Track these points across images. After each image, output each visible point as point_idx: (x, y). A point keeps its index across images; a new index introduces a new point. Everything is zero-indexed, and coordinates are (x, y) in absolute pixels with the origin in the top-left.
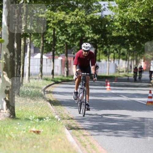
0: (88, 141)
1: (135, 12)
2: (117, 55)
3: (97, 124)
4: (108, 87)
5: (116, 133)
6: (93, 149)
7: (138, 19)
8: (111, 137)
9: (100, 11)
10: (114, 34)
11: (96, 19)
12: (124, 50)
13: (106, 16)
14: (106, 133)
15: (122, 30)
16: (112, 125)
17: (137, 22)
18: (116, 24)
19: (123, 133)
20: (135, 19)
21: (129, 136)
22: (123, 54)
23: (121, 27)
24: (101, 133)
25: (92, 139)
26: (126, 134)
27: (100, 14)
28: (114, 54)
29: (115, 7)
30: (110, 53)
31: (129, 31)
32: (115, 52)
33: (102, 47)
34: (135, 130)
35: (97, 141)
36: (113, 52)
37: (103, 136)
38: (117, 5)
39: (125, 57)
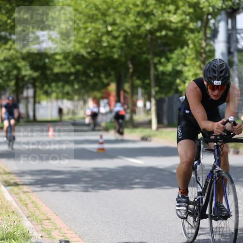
0: (30, 199)
1: (80, 42)
2: (60, 95)
3: (39, 178)
5: (63, 187)
6: (35, 209)
7: (83, 52)
10: (57, 70)
11: (33, 53)
12: (68, 88)
14: (51, 188)
15: (65, 64)
17: (83, 56)
18: (58, 57)
20: (79, 52)
21: (78, 190)
22: (68, 94)
23: (63, 62)
25: (34, 197)
28: (57, 93)
30: (52, 92)
31: (73, 66)
32: (58, 91)
33: (43, 86)
34: (86, 182)
35: (40, 198)
36: (55, 91)
39: (69, 97)
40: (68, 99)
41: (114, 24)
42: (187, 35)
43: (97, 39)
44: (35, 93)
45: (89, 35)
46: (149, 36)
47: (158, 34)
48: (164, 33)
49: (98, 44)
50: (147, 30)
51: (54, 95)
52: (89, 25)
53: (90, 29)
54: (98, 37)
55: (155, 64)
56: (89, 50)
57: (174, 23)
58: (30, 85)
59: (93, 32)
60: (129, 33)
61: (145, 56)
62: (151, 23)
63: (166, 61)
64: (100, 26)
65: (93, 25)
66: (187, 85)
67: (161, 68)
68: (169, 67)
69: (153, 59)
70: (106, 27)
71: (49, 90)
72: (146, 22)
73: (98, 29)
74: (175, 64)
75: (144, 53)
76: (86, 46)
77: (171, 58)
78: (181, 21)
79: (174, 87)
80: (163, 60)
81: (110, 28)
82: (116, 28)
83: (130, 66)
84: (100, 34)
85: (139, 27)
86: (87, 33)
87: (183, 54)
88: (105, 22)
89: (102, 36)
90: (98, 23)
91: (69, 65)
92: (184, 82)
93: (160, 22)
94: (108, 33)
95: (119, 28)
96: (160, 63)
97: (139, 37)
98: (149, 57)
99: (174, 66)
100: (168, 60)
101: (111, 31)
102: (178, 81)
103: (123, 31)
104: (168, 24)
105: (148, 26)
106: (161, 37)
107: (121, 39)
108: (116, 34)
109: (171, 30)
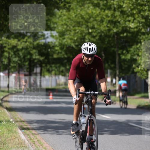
0: (36, 138)
1: (71, 39)
2: (57, 73)
3: (42, 125)
4: (51, 97)
5: (58, 132)
6: (40, 145)
7: (73, 45)
8: (54, 135)
9: (44, 39)
10: (55, 56)
11: (41, 45)
12: (62, 68)
13: (49, 42)
14: (50, 132)
15: (61, 53)
16: (55, 126)
17: (73, 47)
18: (56, 48)
19: (63, 132)
20: (70, 44)
21: (67, 134)
22: (62, 72)
23: (60, 51)
24: (46, 132)
25: (39, 137)
26: (65, 132)
27: (44, 41)
28: (55, 71)
29: (56, 35)
30: (52, 70)
31: (66, 54)
32: (56, 70)
33: (46, 66)
35: (43, 138)
36: (54, 70)
37: (47, 134)
38: (57, 34)
39: (63, 74)
40: (63, 75)
41: (93, 28)
42: (140, 36)
43: (82, 37)
44: (41, 70)
45: (77, 34)
46: (116, 36)
47: (122, 35)
48: (125, 34)
49: (82, 40)
50: (114, 33)
51: (53, 72)
52: (77, 28)
53: (78, 31)
54: (82, 36)
55: (119, 55)
56: (77, 44)
57: (132, 28)
58: (38, 65)
59: (80, 32)
60: (103, 34)
61: (113, 49)
62: (117, 28)
63: (126, 53)
64: (84, 29)
65: (80, 28)
66: (140, 68)
67: (123, 57)
68: (129, 57)
69: (118, 51)
70: (88, 30)
71: (50, 69)
72: (114, 27)
73: (83, 31)
74: (133, 54)
75: (112, 47)
76: (75, 42)
77: (130, 51)
78: (137, 27)
79: (132, 70)
80: (124, 52)
81: (90, 31)
82: (94, 30)
83: (103, 55)
84: (84, 34)
85: (109, 30)
86: (75, 33)
87: (137, 48)
88: (87, 26)
89: (85, 36)
90: (83, 27)
91: (63, 53)
92: (138, 67)
93: (123, 27)
94: (89, 34)
95: (96, 31)
96: (123, 54)
97: (109, 36)
98: (116, 49)
99: (131, 56)
100: (128, 52)
101: (91, 33)
102: (134, 66)
103: (99, 33)
104: (128, 29)
105: (115, 30)
106: (123, 37)
107: (97, 38)
108: (94, 34)
109: (130, 33)
